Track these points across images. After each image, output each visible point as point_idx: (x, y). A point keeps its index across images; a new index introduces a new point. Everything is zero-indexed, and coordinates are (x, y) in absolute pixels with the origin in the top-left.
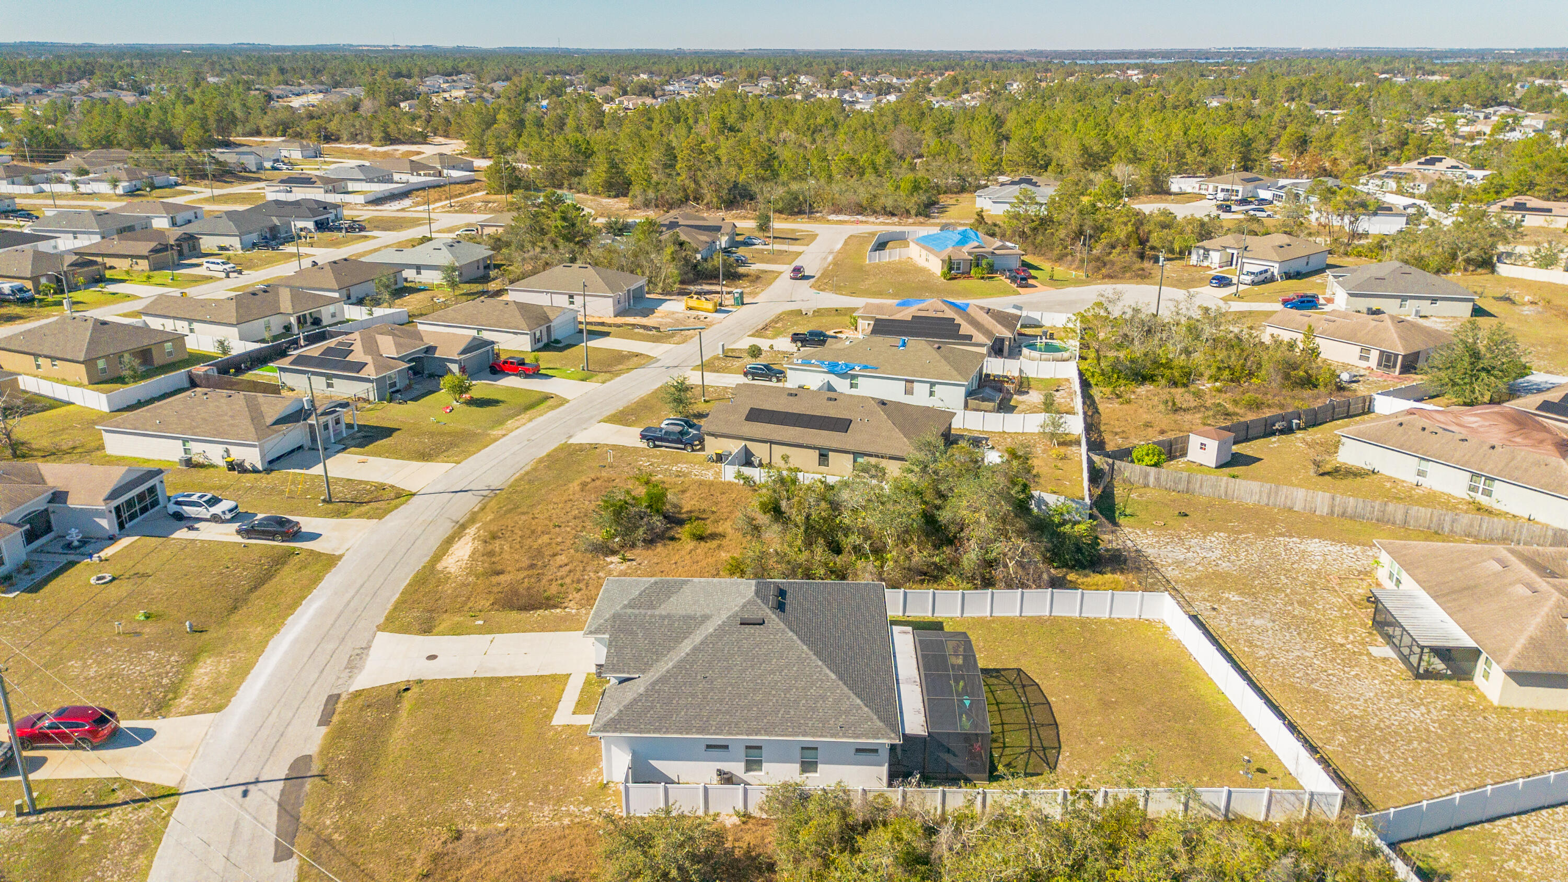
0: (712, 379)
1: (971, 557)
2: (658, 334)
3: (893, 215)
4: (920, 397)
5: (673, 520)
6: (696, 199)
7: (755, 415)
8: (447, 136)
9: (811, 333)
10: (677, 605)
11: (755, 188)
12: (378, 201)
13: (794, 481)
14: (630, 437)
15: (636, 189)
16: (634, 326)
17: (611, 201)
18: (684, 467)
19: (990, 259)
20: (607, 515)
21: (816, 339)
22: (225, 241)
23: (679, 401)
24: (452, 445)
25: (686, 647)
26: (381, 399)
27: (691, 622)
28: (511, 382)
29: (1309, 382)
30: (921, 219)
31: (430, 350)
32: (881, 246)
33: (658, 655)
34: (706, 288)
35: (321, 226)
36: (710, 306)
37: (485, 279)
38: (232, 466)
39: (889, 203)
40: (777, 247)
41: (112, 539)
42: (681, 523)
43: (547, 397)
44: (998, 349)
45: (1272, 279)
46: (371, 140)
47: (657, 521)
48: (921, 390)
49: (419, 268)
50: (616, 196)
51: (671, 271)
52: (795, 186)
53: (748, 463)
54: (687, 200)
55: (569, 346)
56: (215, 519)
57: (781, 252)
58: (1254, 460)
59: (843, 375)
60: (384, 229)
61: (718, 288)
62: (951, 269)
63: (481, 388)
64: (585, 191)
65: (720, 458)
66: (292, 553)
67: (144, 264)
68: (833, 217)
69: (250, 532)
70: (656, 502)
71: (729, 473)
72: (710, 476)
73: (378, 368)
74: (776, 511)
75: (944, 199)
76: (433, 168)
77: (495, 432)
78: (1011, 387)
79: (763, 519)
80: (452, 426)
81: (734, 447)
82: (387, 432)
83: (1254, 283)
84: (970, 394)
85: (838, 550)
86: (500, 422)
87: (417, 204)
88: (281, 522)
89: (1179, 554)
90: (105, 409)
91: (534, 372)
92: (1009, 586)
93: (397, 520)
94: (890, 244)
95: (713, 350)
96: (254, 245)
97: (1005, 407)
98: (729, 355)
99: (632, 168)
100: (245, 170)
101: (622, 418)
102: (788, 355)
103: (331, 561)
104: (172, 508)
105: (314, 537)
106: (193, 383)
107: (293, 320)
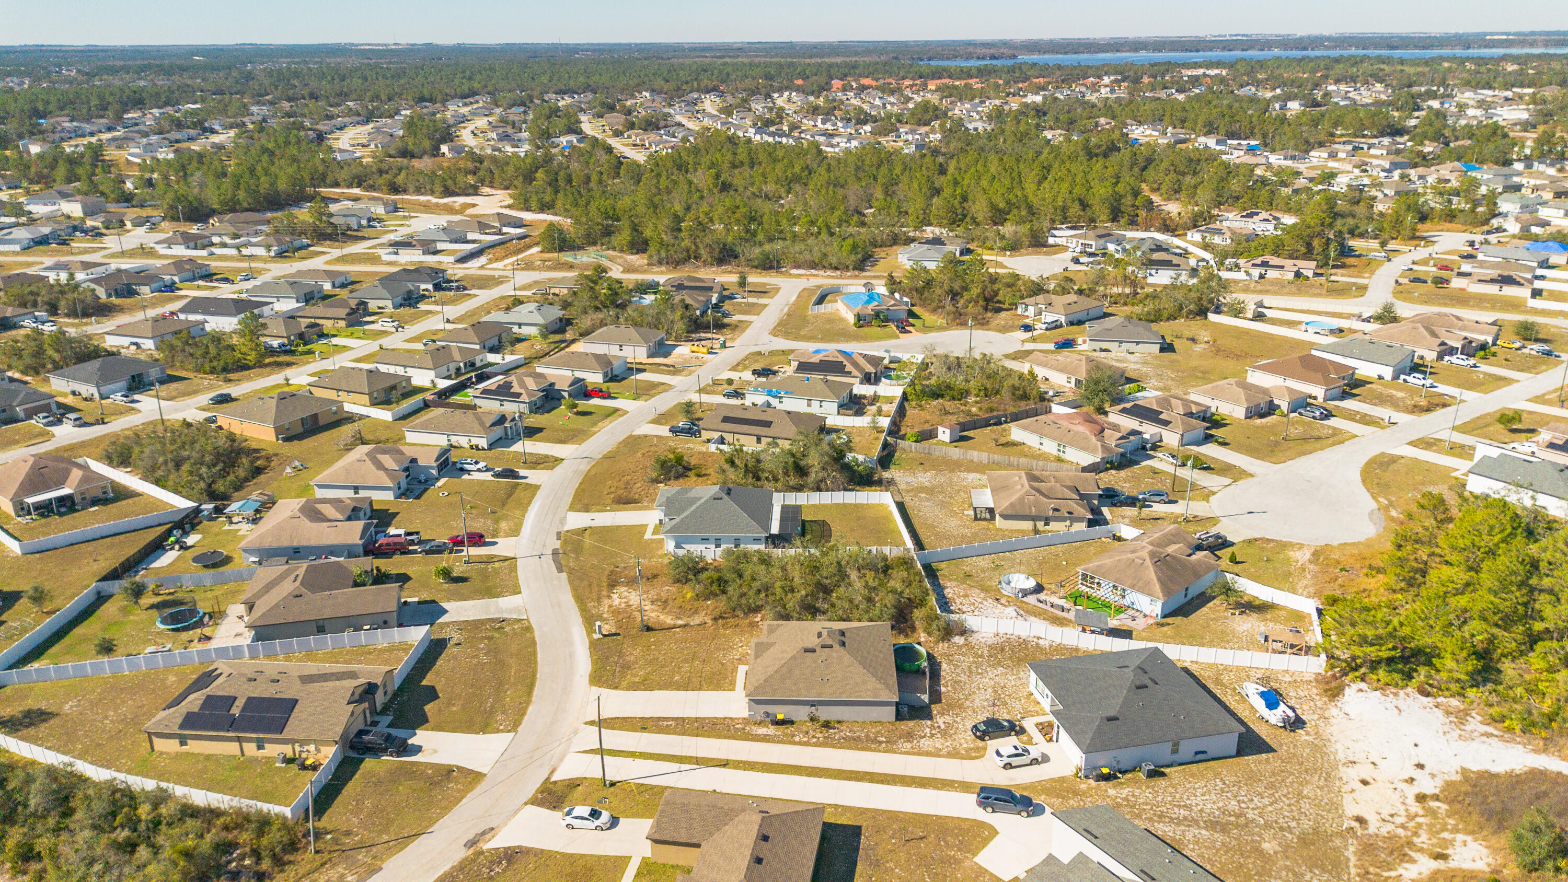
0: (706, 398)
1: (812, 478)
2: (674, 370)
3: (836, 269)
4: (815, 409)
5: (687, 469)
6: (696, 258)
7: (726, 419)
8: (492, 187)
9: (763, 369)
10: (692, 494)
11: (739, 249)
12: (463, 260)
13: (742, 450)
14: (663, 431)
15: (652, 250)
16: (660, 365)
17: (632, 257)
18: (691, 446)
19: (886, 313)
20: (658, 466)
21: (765, 372)
22: (381, 303)
23: (688, 412)
24: (574, 436)
25: (694, 507)
26: (531, 412)
27: (695, 500)
28: (596, 401)
29: (1025, 397)
30: (856, 273)
31: (552, 384)
32: (821, 300)
33: (683, 511)
34: (703, 335)
35: (437, 287)
36: (705, 350)
37: (562, 331)
38: (471, 447)
39: (834, 261)
40: (752, 300)
41: (438, 479)
42: (690, 470)
43: (617, 410)
44: (868, 379)
45: (1061, 326)
46: (432, 193)
47: (680, 469)
48: (815, 404)
49: (520, 325)
50: (637, 253)
51: (680, 326)
52: (767, 247)
53: (723, 443)
54: (689, 258)
55: (624, 379)
56: (479, 470)
57: (754, 304)
58: (971, 438)
59: (775, 397)
60: (480, 288)
61: (709, 335)
62: (859, 320)
63: (583, 404)
64: (614, 249)
65: (709, 441)
66: (518, 484)
67: (342, 324)
68: (794, 271)
69: (497, 475)
70: (679, 460)
71: (712, 448)
72: (704, 449)
73: (529, 395)
74: (732, 463)
75: (880, 252)
76: (494, 227)
77: (594, 429)
78: (865, 401)
79: (726, 466)
80: (572, 426)
81: (716, 435)
82: (540, 430)
83: (1047, 329)
84: (841, 406)
85: (759, 479)
86: (595, 424)
87: (491, 261)
88: (512, 471)
89: (910, 479)
90: (390, 419)
91: (607, 396)
92: (827, 490)
93: (559, 470)
94: (828, 298)
95: (706, 381)
96: (401, 305)
97: (860, 412)
98: (716, 383)
99: (648, 233)
100: (349, 229)
101: (659, 420)
102: (749, 383)
103: (537, 487)
104: (459, 466)
105: (525, 478)
106: (426, 405)
107: (462, 365)
